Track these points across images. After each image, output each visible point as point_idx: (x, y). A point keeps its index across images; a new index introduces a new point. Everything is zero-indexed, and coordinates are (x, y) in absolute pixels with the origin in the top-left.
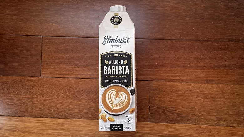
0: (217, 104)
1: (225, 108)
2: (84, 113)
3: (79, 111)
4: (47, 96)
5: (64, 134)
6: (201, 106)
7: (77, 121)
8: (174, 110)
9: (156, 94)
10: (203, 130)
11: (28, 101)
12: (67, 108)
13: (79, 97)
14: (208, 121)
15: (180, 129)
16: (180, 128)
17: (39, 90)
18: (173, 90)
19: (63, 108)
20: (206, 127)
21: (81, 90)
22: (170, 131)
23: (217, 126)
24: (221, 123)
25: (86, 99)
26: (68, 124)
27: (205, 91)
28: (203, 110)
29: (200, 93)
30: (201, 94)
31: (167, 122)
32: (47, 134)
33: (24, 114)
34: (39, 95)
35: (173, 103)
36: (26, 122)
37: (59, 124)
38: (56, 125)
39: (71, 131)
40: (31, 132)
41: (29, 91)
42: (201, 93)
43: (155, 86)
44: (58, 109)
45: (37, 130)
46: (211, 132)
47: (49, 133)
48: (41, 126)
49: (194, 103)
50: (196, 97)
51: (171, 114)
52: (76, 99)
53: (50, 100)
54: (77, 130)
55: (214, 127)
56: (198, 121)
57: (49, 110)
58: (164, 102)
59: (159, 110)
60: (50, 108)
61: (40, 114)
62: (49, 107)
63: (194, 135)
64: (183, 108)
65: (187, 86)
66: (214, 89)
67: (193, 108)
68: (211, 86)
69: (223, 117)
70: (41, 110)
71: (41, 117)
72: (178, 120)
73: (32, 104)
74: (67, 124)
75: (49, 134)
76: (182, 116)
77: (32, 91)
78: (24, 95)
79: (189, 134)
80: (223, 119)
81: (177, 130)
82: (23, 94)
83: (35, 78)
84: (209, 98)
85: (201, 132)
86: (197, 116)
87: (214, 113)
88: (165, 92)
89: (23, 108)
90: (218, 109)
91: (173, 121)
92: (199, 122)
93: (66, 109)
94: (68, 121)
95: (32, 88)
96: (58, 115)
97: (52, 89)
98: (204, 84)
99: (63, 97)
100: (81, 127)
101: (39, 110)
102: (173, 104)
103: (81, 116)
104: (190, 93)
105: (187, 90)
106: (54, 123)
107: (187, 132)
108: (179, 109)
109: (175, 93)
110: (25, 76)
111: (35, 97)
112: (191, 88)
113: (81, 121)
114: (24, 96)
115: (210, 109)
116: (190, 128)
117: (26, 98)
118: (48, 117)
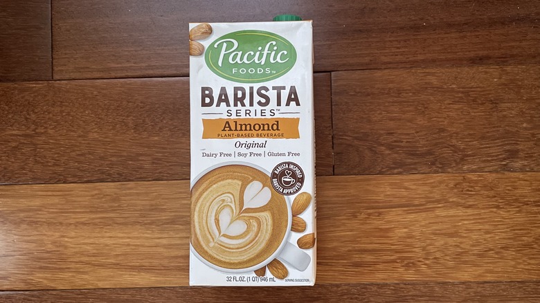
0: (505, 116)
1: (525, 125)
2: (168, 164)
3: (155, 159)
4: (73, 127)
5: (121, 220)
6: (462, 123)
7: (151, 185)
8: (395, 139)
9: (346, 103)
10: (472, 185)
11: (24, 143)
12: (125, 154)
13: (152, 126)
14: (484, 161)
15: (414, 187)
16: (415, 184)
17: (49, 113)
18: (390, 89)
19: (112, 156)
20: (480, 176)
21: (157, 106)
22: (388, 193)
23: (506, 173)
24: (518, 164)
25: (170, 130)
26: (130, 195)
27: (470, 86)
28: (470, 135)
29: (459, 92)
30: (460, 95)
31: (381, 173)
32: (77, 222)
33: (16, 176)
34: (51, 127)
35: (392, 122)
36: (22, 198)
37: (107, 195)
38: (99, 198)
39: (137, 211)
40: (36, 223)
41: (26, 119)
42: (462, 92)
43: (345, 83)
44: (102, 158)
45: (52, 215)
46: (492, 189)
47: (83, 220)
48: (62, 204)
49: (445, 118)
50: (450, 104)
51: (388, 152)
52: (145, 131)
53: (80, 137)
54: (153, 208)
55: (500, 176)
56: (457, 164)
57: (79, 162)
58: (369, 121)
59: (356, 142)
60: (83, 158)
61: (55, 173)
62: (78, 155)
63: (451, 200)
64: (419, 134)
65: (425, 76)
66: (494, 78)
67: (442, 130)
68: (486, 73)
69: (520, 147)
70: (57, 165)
71: (58, 182)
72: (407, 165)
73: (35, 150)
74: (126, 195)
75: (84, 224)
76: (417, 155)
77: (33, 116)
78: (14, 130)
79: (437, 197)
80: (521, 154)
81: (406, 188)
82: (11, 126)
83: (39, 84)
84: (483, 104)
85: (468, 190)
86: (456, 152)
87: (498, 139)
88: (369, 97)
89: (13, 162)
90: (507, 128)
91: (394, 168)
92: (460, 166)
93: (121, 156)
94: (129, 186)
95: (33, 111)
96: (103, 173)
97: (82, 110)
98: (466, 69)
99: (113, 129)
100: (163, 199)
101: (55, 165)
102: (392, 124)
103: (160, 173)
104: (432, 95)
105: (426, 88)
106: (93, 196)
107: (431, 193)
108: (407, 137)
109: (396, 97)
110: (14, 81)
111: (42, 133)
112: (434, 80)
113: (162, 184)
114: (14, 132)
115: (485, 130)
116: (441, 182)
117: (19, 135)
118: (76, 180)
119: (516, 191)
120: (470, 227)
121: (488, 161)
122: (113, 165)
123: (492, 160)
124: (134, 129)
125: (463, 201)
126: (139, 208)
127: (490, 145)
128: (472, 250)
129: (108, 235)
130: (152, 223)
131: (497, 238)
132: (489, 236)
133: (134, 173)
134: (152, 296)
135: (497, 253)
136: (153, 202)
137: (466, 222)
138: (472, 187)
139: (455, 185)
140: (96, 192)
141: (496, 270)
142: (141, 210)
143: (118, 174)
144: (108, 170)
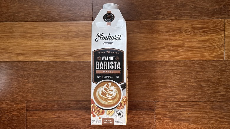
119: (159, 27)
120: (141, 40)
121: (149, 16)
122: (10, 15)
123: (151, 15)
124: (18, 2)
125: (140, 31)
126: (19, 32)
127: (150, 10)
128: (142, 49)
129: (8, 42)
130: (24, 38)
131: (151, 45)
132: (148, 44)
133: (18, 19)
134: (24, 64)
135: (151, 50)
136: (25, 30)
137: (140, 39)
138: (143, 26)
139: (137, 25)
140: (4, 26)
141: (151, 56)
142: (20, 33)
143: (12, 19)
144: (8, 18)
